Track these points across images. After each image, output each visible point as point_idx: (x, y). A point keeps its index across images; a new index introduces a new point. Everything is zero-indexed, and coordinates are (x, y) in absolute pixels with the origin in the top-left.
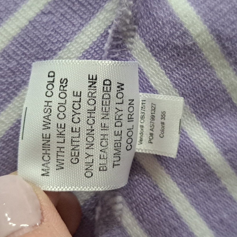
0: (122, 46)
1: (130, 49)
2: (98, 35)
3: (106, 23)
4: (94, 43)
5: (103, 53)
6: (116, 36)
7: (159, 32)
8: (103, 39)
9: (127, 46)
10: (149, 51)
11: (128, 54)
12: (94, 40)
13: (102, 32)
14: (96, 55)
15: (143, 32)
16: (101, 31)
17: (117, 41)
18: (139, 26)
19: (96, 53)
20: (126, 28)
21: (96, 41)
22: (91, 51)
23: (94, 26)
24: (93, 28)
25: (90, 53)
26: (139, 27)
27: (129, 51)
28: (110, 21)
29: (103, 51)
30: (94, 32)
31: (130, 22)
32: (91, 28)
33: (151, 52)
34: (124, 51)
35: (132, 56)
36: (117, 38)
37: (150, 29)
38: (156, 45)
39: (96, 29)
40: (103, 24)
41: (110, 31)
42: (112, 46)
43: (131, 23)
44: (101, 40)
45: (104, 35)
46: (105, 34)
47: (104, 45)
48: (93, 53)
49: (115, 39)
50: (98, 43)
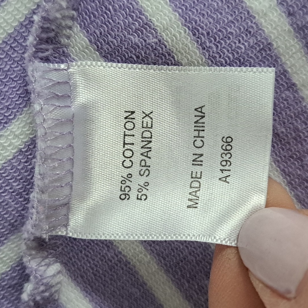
0: (54, 42)
1: (67, 46)
2: (15, 24)
3: (28, 5)
4: (10, 35)
5: (24, 50)
6: (45, 26)
7: (108, 21)
8: (24, 29)
9: (62, 41)
10: (94, 49)
11: (64, 52)
12: (10, 32)
13: (22, 20)
14: (13, 54)
15: (85, 21)
16: (20, 18)
17: (47, 32)
18: (78, 12)
19: (13, 50)
20: (61, 15)
21: (12, 33)
22: (5, 47)
23: (10, 10)
24: (9, 13)
25: (3, 51)
26: (80, 14)
27: (65, 49)
28: (35, 3)
29: (25, 48)
30: (9, 19)
31: (67, 6)
32: (6, 13)
33: (98, 50)
34: (58, 48)
35: (70, 56)
36: (48, 28)
37: (95, 16)
38: (105, 41)
39: (12, 15)
40: (24, 8)
41: (36, 18)
42: (41, 41)
43: (67, 8)
44: (21, 31)
45: (25, 23)
46: (27, 22)
47: (25, 40)
48: (8, 51)
49: (44, 30)
50: (17, 36)
